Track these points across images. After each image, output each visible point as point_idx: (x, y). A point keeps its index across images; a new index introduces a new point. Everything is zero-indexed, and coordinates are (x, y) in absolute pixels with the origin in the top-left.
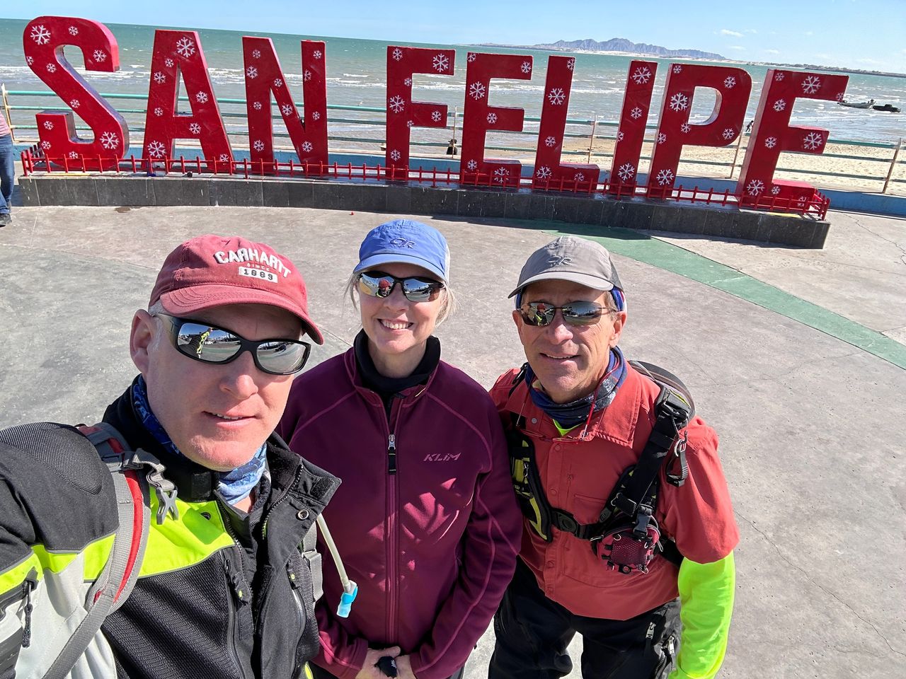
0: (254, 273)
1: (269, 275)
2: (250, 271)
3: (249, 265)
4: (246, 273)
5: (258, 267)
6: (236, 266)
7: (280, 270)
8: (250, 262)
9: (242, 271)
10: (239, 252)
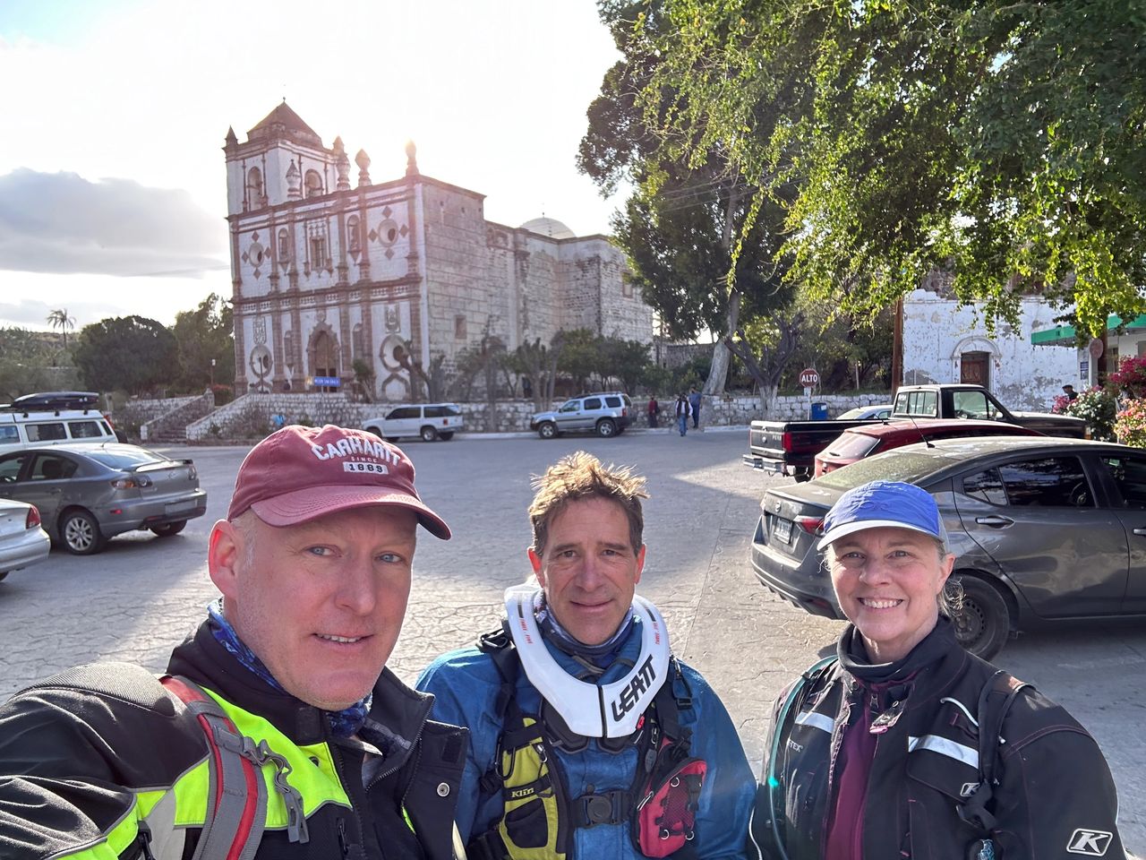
0: (361, 467)
1: (377, 467)
2: (355, 465)
3: (353, 459)
4: (352, 469)
5: (363, 459)
6: (337, 461)
7: (388, 459)
8: (353, 455)
9: (346, 466)
10: (339, 443)
